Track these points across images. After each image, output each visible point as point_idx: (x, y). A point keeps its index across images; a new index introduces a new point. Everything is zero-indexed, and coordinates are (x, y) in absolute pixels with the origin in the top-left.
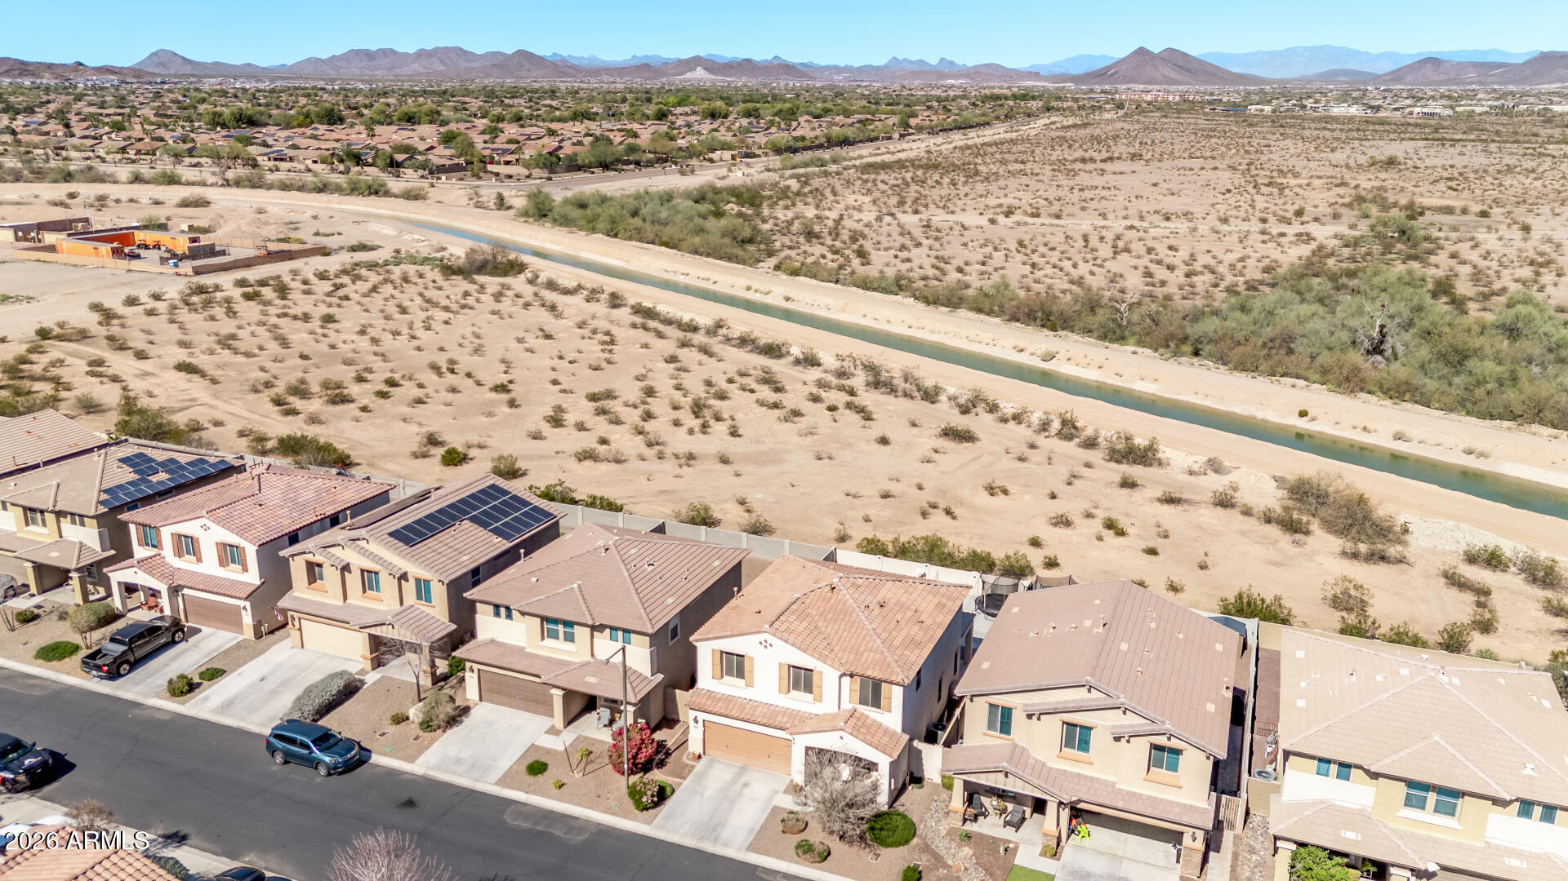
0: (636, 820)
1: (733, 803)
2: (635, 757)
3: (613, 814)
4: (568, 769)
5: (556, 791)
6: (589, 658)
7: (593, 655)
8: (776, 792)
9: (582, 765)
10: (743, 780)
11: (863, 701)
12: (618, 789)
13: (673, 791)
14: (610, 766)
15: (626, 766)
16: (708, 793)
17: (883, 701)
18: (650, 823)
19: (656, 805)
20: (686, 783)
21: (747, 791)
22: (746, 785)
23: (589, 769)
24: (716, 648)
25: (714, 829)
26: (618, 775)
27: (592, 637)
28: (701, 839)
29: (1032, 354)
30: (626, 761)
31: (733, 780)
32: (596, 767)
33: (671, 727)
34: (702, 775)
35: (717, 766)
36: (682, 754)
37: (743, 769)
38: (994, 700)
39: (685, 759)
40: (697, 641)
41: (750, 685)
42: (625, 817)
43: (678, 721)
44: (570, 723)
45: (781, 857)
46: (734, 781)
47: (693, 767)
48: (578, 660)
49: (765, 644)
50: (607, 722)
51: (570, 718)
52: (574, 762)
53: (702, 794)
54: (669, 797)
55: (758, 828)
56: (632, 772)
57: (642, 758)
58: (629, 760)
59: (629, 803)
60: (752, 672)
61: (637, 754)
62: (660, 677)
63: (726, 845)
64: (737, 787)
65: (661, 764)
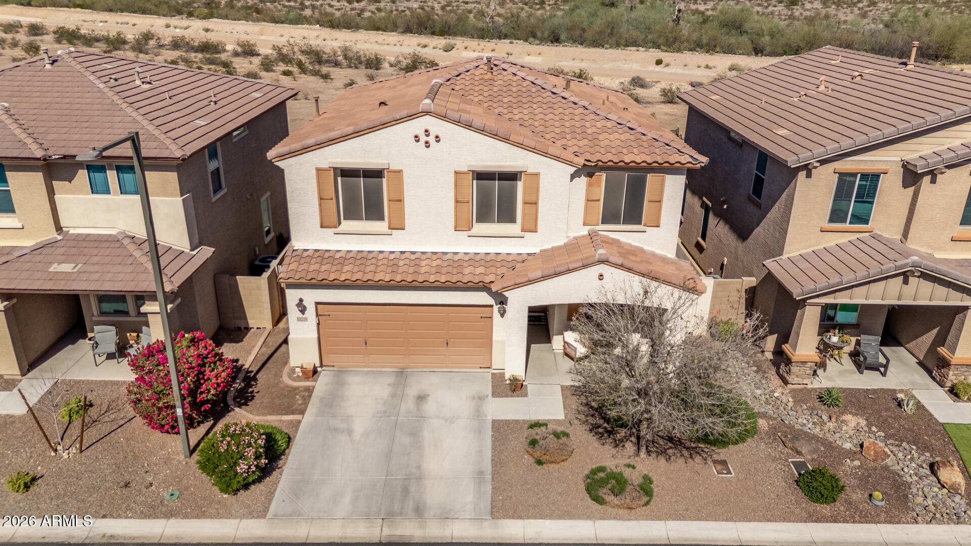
0: (230, 516)
1: (415, 434)
2: (193, 393)
3: (170, 514)
4: (42, 446)
5: (19, 496)
6: (54, 235)
7: (59, 228)
8: (481, 398)
9: (75, 430)
10: (412, 391)
11: (609, 217)
12: (167, 461)
13: (289, 440)
14: (139, 421)
15: (179, 412)
16: (359, 427)
17: (647, 208)
18: (262, 514)
19: (265, 472)
20: (308, 418)
21: (430, 407)
22: (421, 398)
23: (91, 435)
24: (325, 165)
25: (406, 491)
26: (158, 433)
27: (51, 193)
28: (389, 517)
29: (434, 48)
30: (178, 403)
31: (394, 396)
32: (106, 429)
33: (238, 340)
34: (332, 402)
35: (353, 379)
36: (278, 375)
37: (402, 374)
38: (846, 165)
39: (286, 380)
40: (282, 157)
41: (398, 225)
42: (201, 514)
43: (248, 329)
44: (32, 366)
45: (568, 515)
46: (397, 394)
47: (310, 391)
48: (29, 243)
49: (427, 140)
50: (112, 348)
51: (33, 356)
52: (55, 431)
53: (350, 432)
54: (283, 453)
55: (488, 467)
56: (191, 423)
57: (209, 392)
58: (183, 398)
59: (205, 484)
60: (399, 200)
61: (198, 384)
62: (207, 252)
63: (446, 516)
64: (408, 405)
65: (244, 398)
